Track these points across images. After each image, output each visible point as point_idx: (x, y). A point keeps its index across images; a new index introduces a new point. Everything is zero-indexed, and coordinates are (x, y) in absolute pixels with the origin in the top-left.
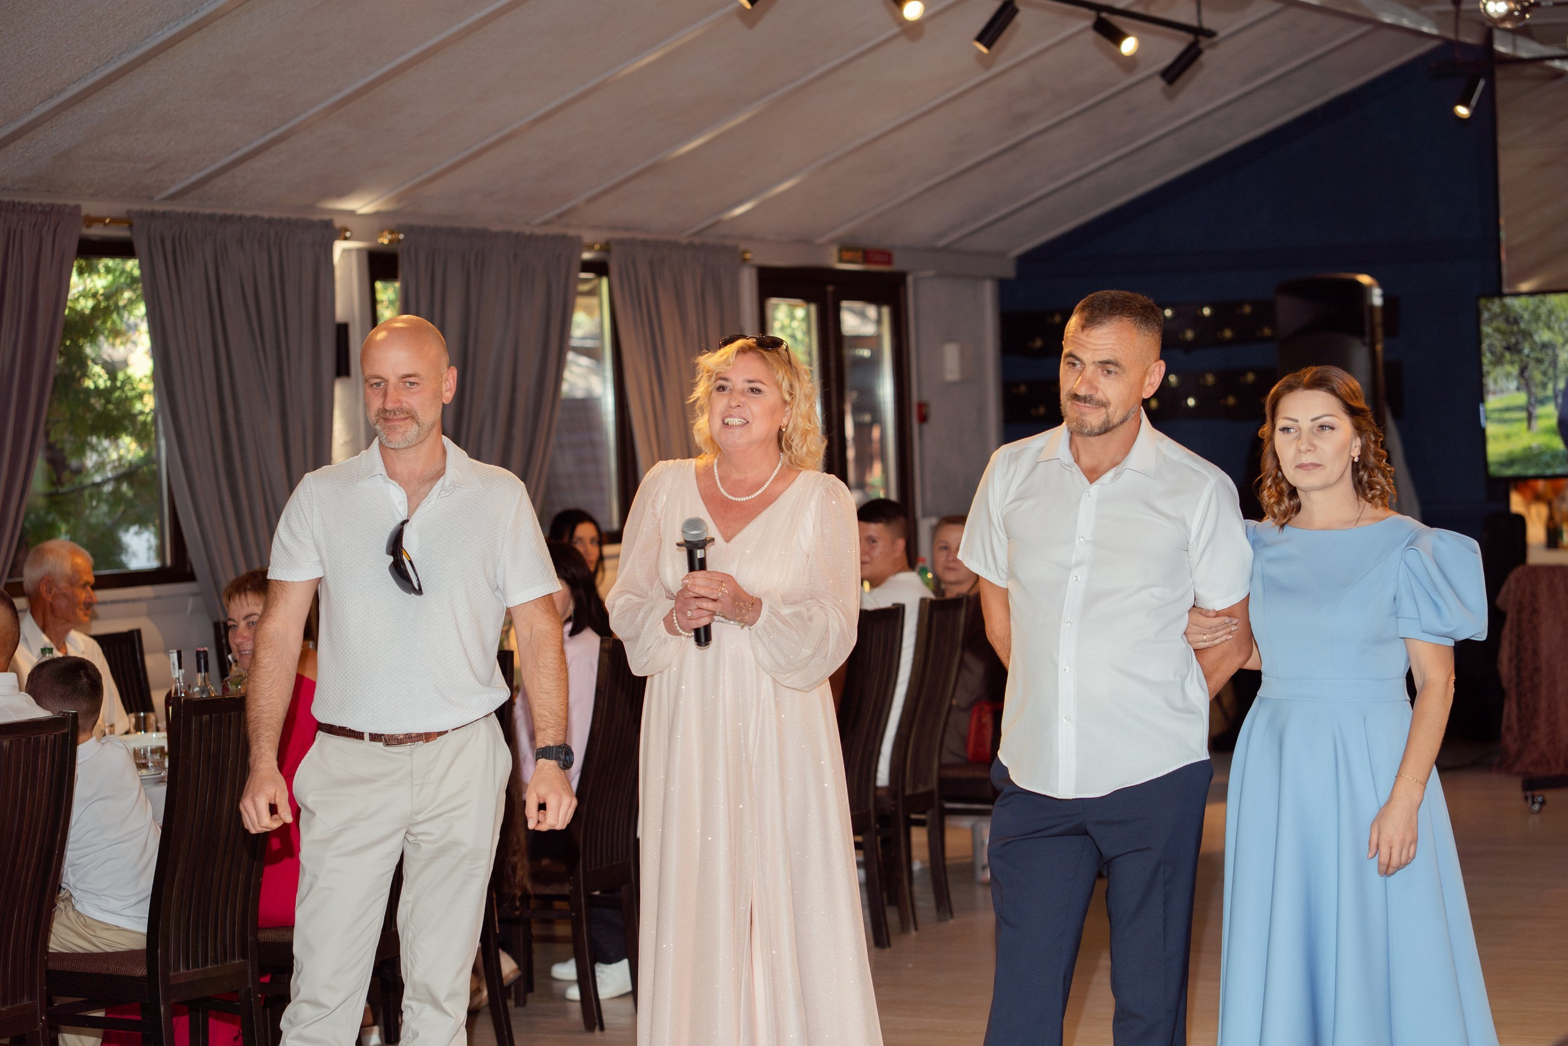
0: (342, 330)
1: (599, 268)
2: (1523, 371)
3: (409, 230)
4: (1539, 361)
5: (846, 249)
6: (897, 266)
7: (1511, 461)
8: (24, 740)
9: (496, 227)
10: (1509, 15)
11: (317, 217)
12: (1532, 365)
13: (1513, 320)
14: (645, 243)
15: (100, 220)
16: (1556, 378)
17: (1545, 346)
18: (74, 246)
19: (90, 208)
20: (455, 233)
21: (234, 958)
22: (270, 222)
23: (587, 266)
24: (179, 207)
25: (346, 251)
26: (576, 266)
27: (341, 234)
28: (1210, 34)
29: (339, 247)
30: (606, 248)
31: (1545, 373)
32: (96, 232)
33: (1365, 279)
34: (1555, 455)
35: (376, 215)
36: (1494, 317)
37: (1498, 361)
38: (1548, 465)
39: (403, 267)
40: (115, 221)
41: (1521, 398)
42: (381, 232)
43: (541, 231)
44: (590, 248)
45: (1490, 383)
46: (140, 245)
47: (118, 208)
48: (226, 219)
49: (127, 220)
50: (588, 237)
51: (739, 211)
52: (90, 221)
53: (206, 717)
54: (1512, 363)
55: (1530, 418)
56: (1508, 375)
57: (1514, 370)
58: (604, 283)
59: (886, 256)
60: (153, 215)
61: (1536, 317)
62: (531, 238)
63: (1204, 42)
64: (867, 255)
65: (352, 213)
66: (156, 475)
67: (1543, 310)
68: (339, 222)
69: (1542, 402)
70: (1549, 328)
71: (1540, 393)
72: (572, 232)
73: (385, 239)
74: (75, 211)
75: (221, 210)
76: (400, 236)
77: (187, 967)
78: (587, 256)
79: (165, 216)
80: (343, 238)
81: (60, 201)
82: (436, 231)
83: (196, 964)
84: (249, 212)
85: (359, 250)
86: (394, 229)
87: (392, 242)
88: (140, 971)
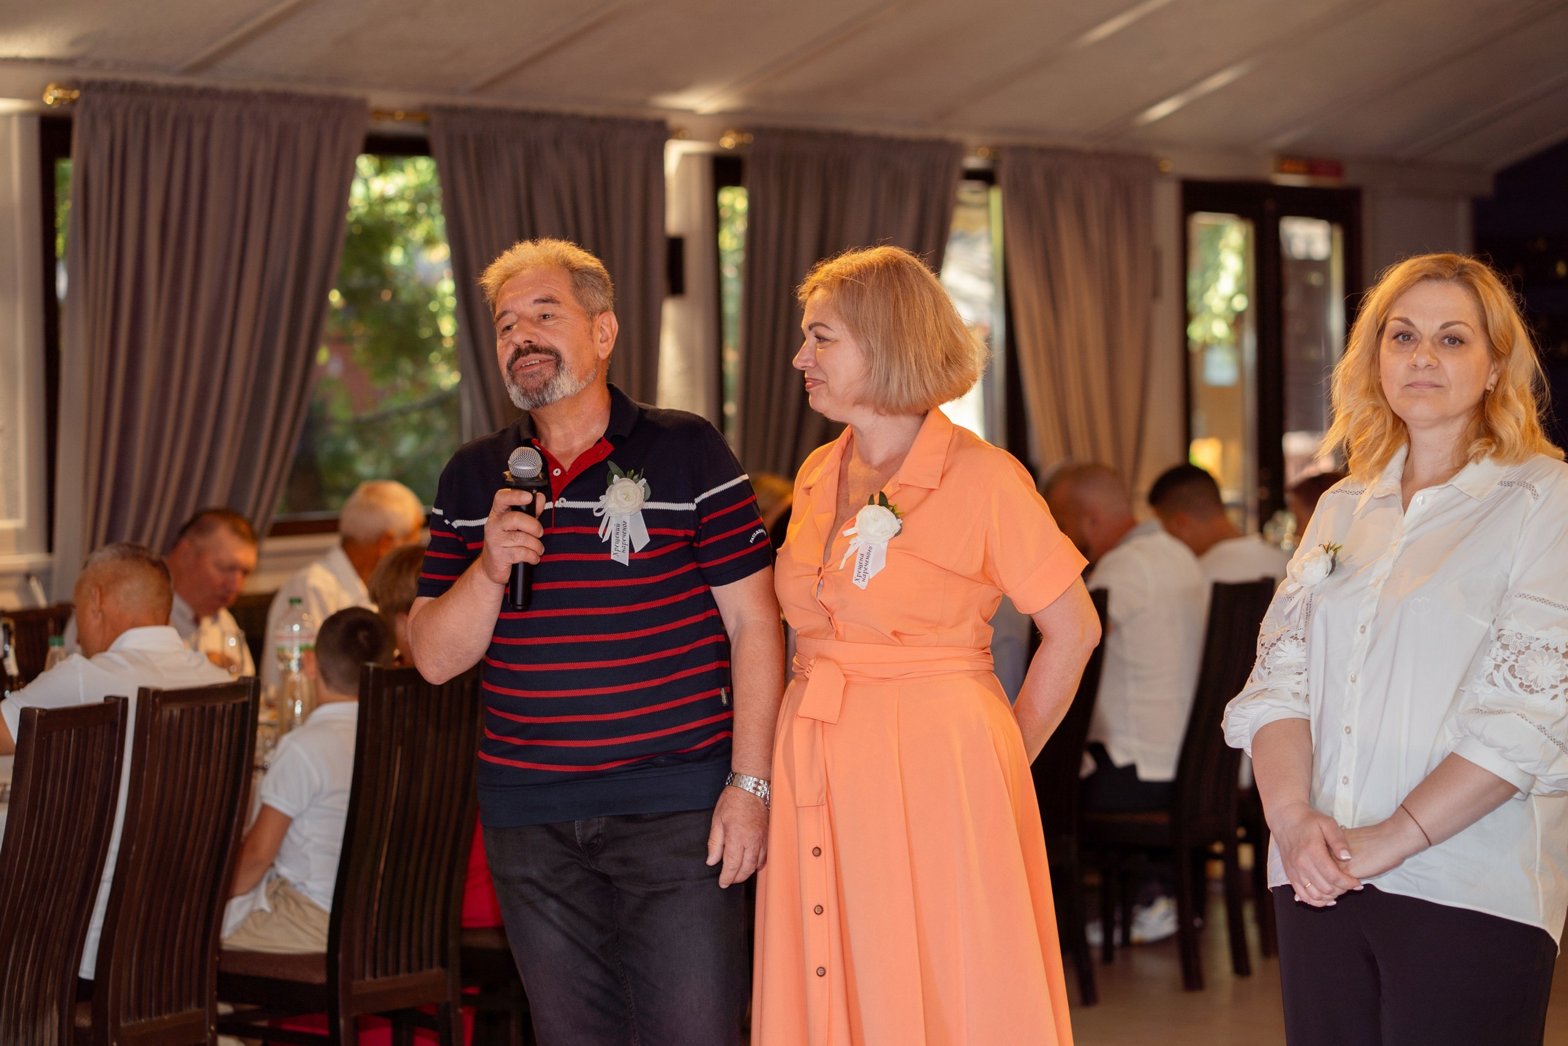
0: (676, 246)
1: (986, 177)
3: (758, 131)
5: (1288, 159)
6: (1351, 178)
8: (197, 709)
9: (863, 128)
11: (652, 115)
14: (1042, 151)
15: (390, 114)
18: (359, 141)
19: (379, 99)
20: (812, 135)
21: (431, 967)
22: (593, 120)
23: (972, 175)
24: (487, 101)
25: (686, 157)
26: (957, 174)
27: (676, 133)
29: (675, 153)
30: (996, 153)
32: (386, 127)
35: (722, 114)
39: (750, 172)
40: (410, 114)
42: (723, 133)
43: (913, 133)
44: (975, 152)
46: (438, 142)
47: (414, 100)
48: (539, 116)
49: (423, 113)
50: (972, 139)
51: (1157, 113)
52: (380, 114)
53: (400, 689)
58: (995, 197)
59: (1335, 168)
60: (453, 111)
62: (903, 144)
64: (1312, 167)
65: (690, 112)
68: (674, 121)
72: (953, 135)
73: (728, 142)
74: (360, 105)
75: (534, 105)
76: (748, 138)
77: (375, 976)
78: (974, 162)
79: (468, 111)
80: (678, 138)
81: (345, 91)
82: (789, 134)
83: (385, 973)
84: (567, 108)
85: (701, 155)
86: (740, 131)
87: (739, 146)
88: (320, 978)
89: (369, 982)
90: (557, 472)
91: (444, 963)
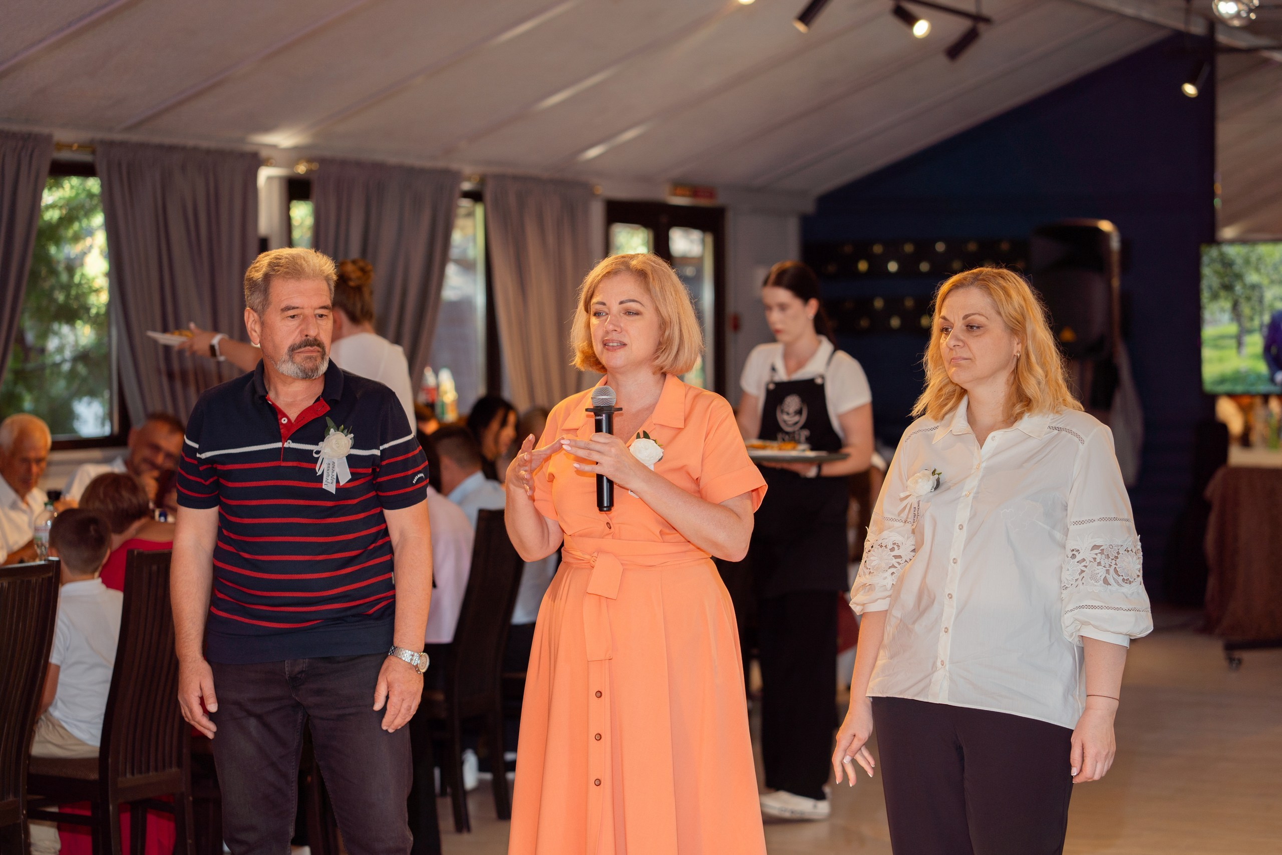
0: (264, 242)
1: (476, 196)
2: (1235, 306)
3: (323, 161)
4: (1248, 299)
5: (678, 186)
6: (720, 200)
7: (1222, 380)
9: (393, 160)
10: (1238, 15)
11: (248, 148)
12: (1242, 301)
13: (1227, 263)
14: (515, 178)
15: (69, 146)
16: (1261, 314)
17: (1254, 287)
18: (46, 167)
19: (61, 135)
20: (359, 164)
21: (171, 767)
22: (208, 152)
23: (467, 195)
24: (135, 137)
25: (270, 179)
26: (457, 194)
27: (266, 162)
28: (987, 20)
29: (265, 174)
30: (483, 180)
31: (1253, 309)
32: (65, 155)
33: (1106, 226)
34: (1259, 377)
35: (295, 149)
36: (1213, 261)
37: (1215, 297)
38: (1253, 384)
39: (316, 191)
40: (82, 147)
41: (1233, 329)
42: (297, 162)
43: (428, 164)
44: (468, 179)
45: (1207, 315)
46: (101, 167)
47: (84, 136)
48: (172, 149)
49: (90, 146)
50: (467, 170)
51: (593, 153)
52: (60, 146)
53: (154, 567)
54: (1226, 299)
55: (1240, 344)
56: (1222, 310)
57: (1227, 305)
58: (479, 210)
59: (710, 193)
60: (111, 144)
61: (1247, 262)
62: (422, 171)
63: (982, 27)
64: (695, 192)
65: (274, 147)
66: (107, 356)
67: (1253, 258)
68: (264, 153)
69: (1250, 332)
70: (1257, 270)
71: (1248, 325)
72: (455, 166)
73: (301, 169)
74: (48, 138)
75: (167, 140)
76: (315, 166)
77: (133, 774)
78: (467, 186)
79: (122, 144)
80: (267, 165)
81: (36, 129)
82: (344, 163)
83: (140, 772)
84: (191, 143)
85: (281, 178)
86: (310, 160)
87: (309, 172)
88: (94, 776)
89: (129, 780)
90: (284, 420)
91: (179, 765)
